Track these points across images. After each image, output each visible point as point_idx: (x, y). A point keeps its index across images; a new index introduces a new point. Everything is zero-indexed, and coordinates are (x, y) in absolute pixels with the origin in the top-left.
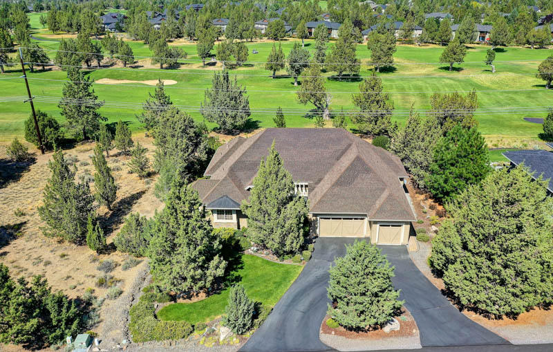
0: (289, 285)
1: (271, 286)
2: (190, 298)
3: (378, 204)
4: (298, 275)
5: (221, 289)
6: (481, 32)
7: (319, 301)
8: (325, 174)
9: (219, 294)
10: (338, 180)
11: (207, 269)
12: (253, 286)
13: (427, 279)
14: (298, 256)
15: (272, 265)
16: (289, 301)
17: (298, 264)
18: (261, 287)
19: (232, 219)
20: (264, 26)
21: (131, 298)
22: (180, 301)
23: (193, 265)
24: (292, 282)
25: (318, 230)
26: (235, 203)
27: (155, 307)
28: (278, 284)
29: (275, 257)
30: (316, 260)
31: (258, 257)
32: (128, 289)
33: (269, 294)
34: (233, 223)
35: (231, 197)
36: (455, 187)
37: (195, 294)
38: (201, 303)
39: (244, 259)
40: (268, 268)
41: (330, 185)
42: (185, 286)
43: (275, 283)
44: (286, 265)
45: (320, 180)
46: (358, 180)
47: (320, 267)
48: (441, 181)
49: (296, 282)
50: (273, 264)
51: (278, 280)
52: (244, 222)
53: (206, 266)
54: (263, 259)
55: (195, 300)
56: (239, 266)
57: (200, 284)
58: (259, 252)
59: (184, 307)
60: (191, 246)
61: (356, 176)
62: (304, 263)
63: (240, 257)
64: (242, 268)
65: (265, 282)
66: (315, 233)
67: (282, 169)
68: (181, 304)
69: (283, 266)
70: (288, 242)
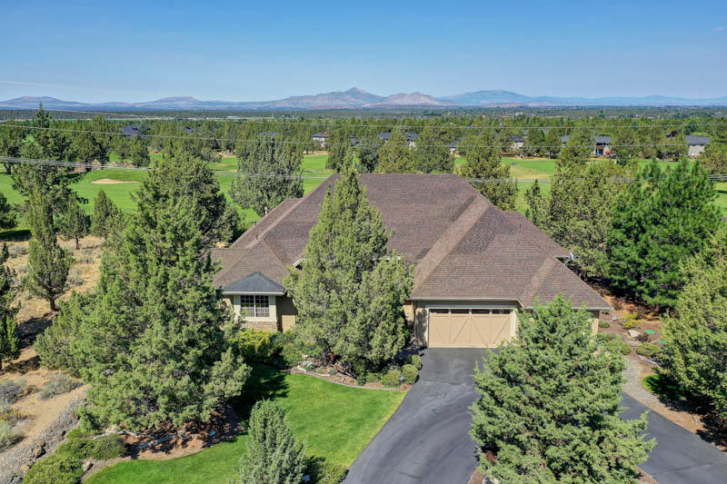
0: (381, 424)
1: (343, 427)
2: (167, 448)
3: (536, 282)
4: (395, 408)
5: (238, 433)
6: (598, 144)
7: (447, 455)
8: (433, 242)
9: (231, 441)
10: (460, 243)
11: (207, 379)
12: (303, 428)
13: (657, 414)
14: (394, 372)
15: (344, 391)
16: (383, 454)
17: (394, 389)
18: (323, 429)
19: (267, 315)
20: (323, 139)
21: (36, 451)
22: (146, 455)
23: (172, 365)
24: (386, 419)
25: (426, 334)
26: (275, 284)
27: (85, 467)
28: (358, 424)
29: (349, 379)
30: (428, 383)
31: (314, 379)
32: (35, 434)
33: (339, 442)
34: (270, 323)
35: (268, 275)
36: (664, 260)
37: (180, 442)
38: (190, 461)
39: (288, 380)
40: (335, 396)
41: (445, 254)
42: (154, 418)
43: (349, 421)
44: (371, 391)
45: (425, 252)
46: (496, 244)
47: (437, 394)
48: (634, 255)
49: (392, 418)
50: (346, 390)
51: (355, 415)
52: (289, 322)
53: (203, 372)
54: (324, 382)
55: (177, 452)
56: (279, 392)
57: (188, 412)
58: (318, 370)
59: (149, 468)
60: (171, 324)
61: (492, 239)
62: (405, 388)
63: (282, 378)
64: (284, 395)
65: (329, 419)
66: (422, 340)
67: (364, 200)
68: (146, 462)
69: (364, 393)
70: (375, 342)
